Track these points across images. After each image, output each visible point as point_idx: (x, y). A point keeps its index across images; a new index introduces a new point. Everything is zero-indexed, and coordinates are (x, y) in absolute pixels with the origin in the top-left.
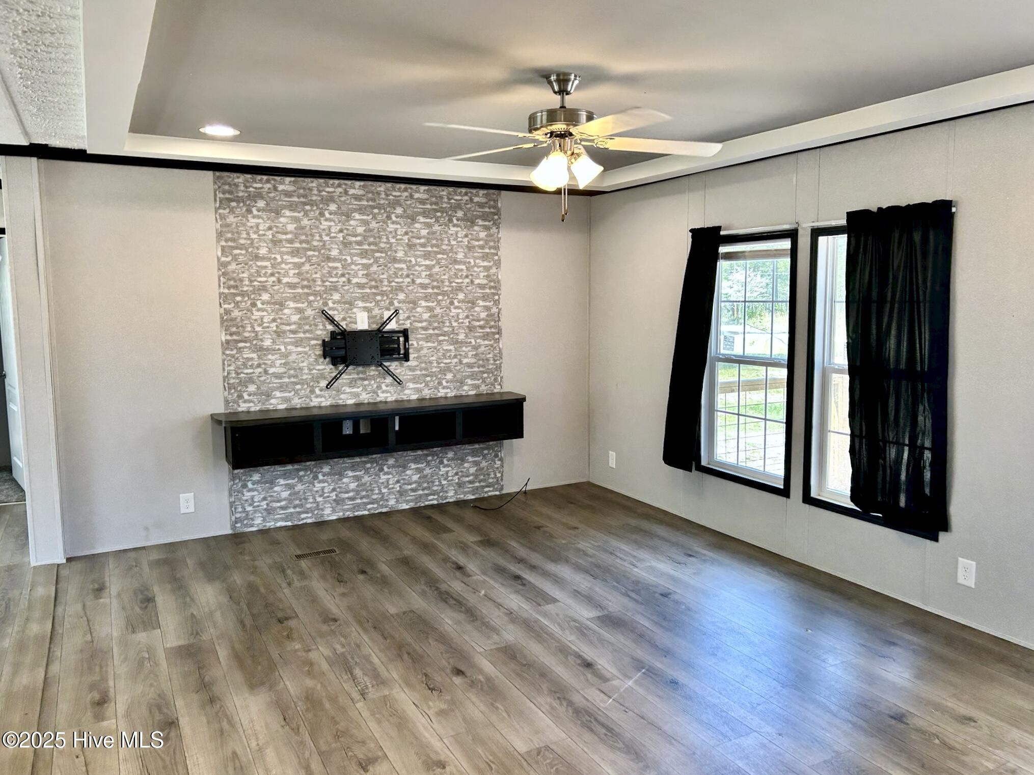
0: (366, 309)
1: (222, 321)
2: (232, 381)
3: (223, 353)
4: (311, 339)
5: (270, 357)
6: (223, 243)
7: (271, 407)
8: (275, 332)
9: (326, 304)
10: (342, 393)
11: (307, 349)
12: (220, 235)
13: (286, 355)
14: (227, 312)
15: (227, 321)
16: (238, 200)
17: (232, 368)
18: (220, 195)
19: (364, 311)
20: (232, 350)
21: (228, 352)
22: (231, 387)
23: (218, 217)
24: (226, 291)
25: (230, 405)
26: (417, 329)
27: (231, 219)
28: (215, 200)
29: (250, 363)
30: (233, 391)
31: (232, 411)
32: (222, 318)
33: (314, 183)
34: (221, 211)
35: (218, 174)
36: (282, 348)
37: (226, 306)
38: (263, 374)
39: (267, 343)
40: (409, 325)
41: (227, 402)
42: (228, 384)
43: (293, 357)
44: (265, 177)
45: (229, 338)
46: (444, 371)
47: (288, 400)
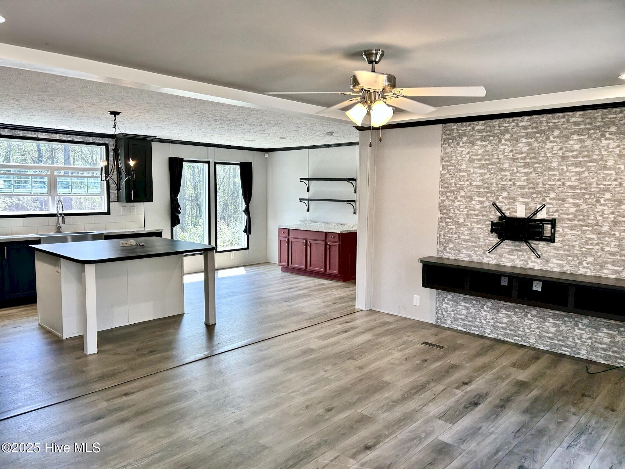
0: (526, 204)
2: (441, 240)
3: (438, 224)
4: (486, 220)
5: (462, 229)
6: (444, 163)
7: (460, 258)
8: (466, 214)
9: (497, 199)
10: (503, 258)
11: (484, 226)
12: (442, 158)
13: (471, 229)
14: (442, 201)
15: (442, 207)
16: (453, 138)
17: (442, 233)
18: (444, 137)
19: (523, 204)
20: (443, 223)
21: (441, 224)
22: (440, 243)
23: (442, 149)
24: (443, 190)
25: (440, 253)
27: (449, 149)
28: (442, 140)
29: (451, 231)
30: (442, 245)
31: (440, 257)
32: (440, 205)
34: (444, 146)
35: (444, 125)
36: (469, 224)
37: (442, 198)
38: (457, 238)
39: (461, 220)
40: (557, 216)
41: (438, 251)
42: (439, 241)
43: (475, 230)
44: (468, 123)
45: (442, 216)
47: (470, 256)
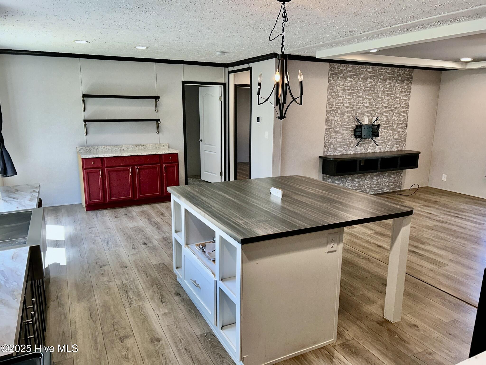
0: (368, 117)
1: (326, 121)
2: (327, 144)
3: (325, 133)
4: (350, 128)
5: (338, 135)
6: (329, 91)
7: (336, 154)
8: (341, 125)
9: (356, 114)
10: (357, 149)
11: (349, 132)
12: (329, 87)
13: (343, 134)
14: (328, 117)
16: (335, 74)
17: (327, 139)
18: (330, 72)
19: (367, 117)
20: (328, 132)
22: (325, 146)
23: (329, 81)
24: (328, 109)
25: (325, 152)
26: (382, 124)
27: (333, 81)
28: (329, 74)
29: (332, 137)
31: (325, 155)
33: (358, 67)
34: (330, 78)
35: (331, 63)
36: (342, 131)
37: (328, 115)
38: (335, 141)
39: (338, 129)
40: (380, 123)
41: (324, 152)
42: (326, 145)
43: (345, 135)
44: (344, 65)
45: (327, 127)
46: (388, 141)
47: (341, 151)
